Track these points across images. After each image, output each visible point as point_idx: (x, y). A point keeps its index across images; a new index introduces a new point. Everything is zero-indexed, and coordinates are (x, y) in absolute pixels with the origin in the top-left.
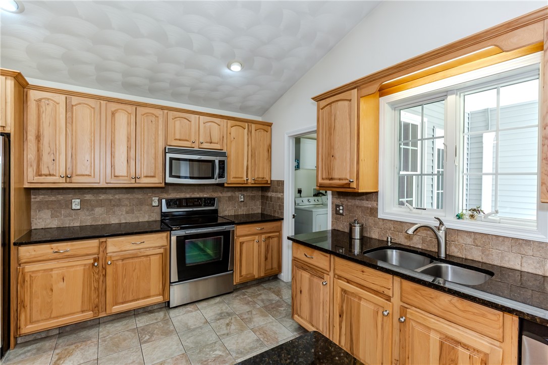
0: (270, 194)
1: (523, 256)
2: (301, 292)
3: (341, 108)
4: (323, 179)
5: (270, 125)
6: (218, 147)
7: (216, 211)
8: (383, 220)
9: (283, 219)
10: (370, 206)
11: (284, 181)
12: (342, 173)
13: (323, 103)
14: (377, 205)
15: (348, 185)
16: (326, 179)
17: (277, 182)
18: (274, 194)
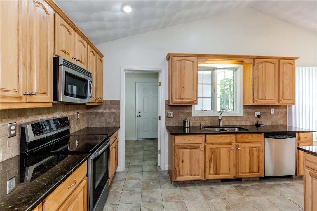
0: (100, 111)
1: (237, 121)
2: (183, 161)
3: (188, 64)
4: (176, 99)
6: (85, 66)
8: (194, 117)
9: (119, 127)
10: (188, 111)
11: (120, 101)
12: (188, 95)
13: (175, 58)
14: (192, 111)
15: (192, 102)
16: (179, 99)
17: (111, 101)
18: (106, 111)
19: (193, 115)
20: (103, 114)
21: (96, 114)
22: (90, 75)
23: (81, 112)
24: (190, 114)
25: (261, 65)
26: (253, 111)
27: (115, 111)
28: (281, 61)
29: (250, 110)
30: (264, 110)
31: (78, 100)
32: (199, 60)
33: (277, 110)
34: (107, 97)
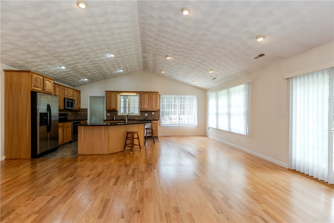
0: (79, 113)
1: (137, 117)
3: (113, 95)
4: (108, 108)
5: (80, 91)
6: (72, 98)
7: (67, 118)
9: (87, 120)
11: (87, 109)
12: (113, 107)
13: (108, 93)
15: (115, 109)
17: (84, 109)
18: (82, 113)
19: (118, 115)
20: (80, 114)
21: (78, 114)
22: (74, 100)
23: (72, 113)
24: (117, 114)
25: (142, 95)
26: (144, 113)
27: (85, 113)
28: (151, 93)
29: (143, 113)
30: (149, 113)
31: (70, 108)
32: (117, 93)
33: (155, 113)
34: (82, 107)
